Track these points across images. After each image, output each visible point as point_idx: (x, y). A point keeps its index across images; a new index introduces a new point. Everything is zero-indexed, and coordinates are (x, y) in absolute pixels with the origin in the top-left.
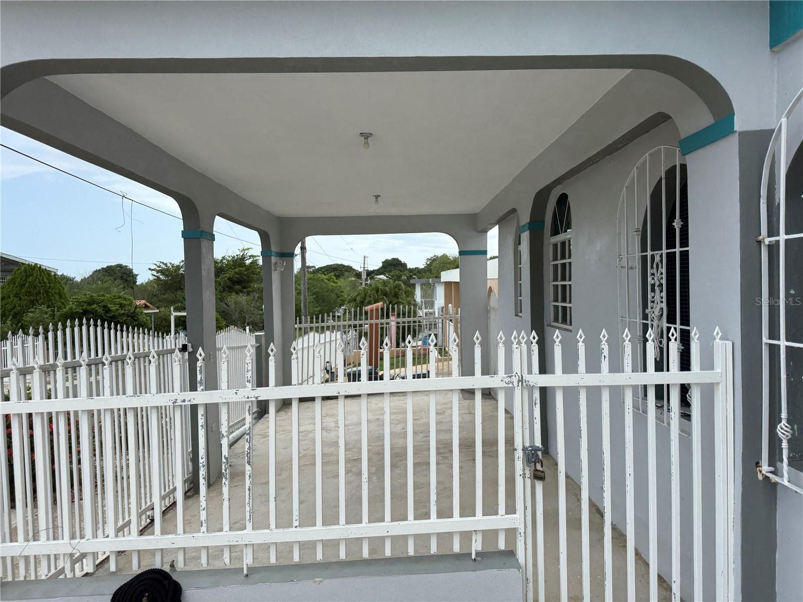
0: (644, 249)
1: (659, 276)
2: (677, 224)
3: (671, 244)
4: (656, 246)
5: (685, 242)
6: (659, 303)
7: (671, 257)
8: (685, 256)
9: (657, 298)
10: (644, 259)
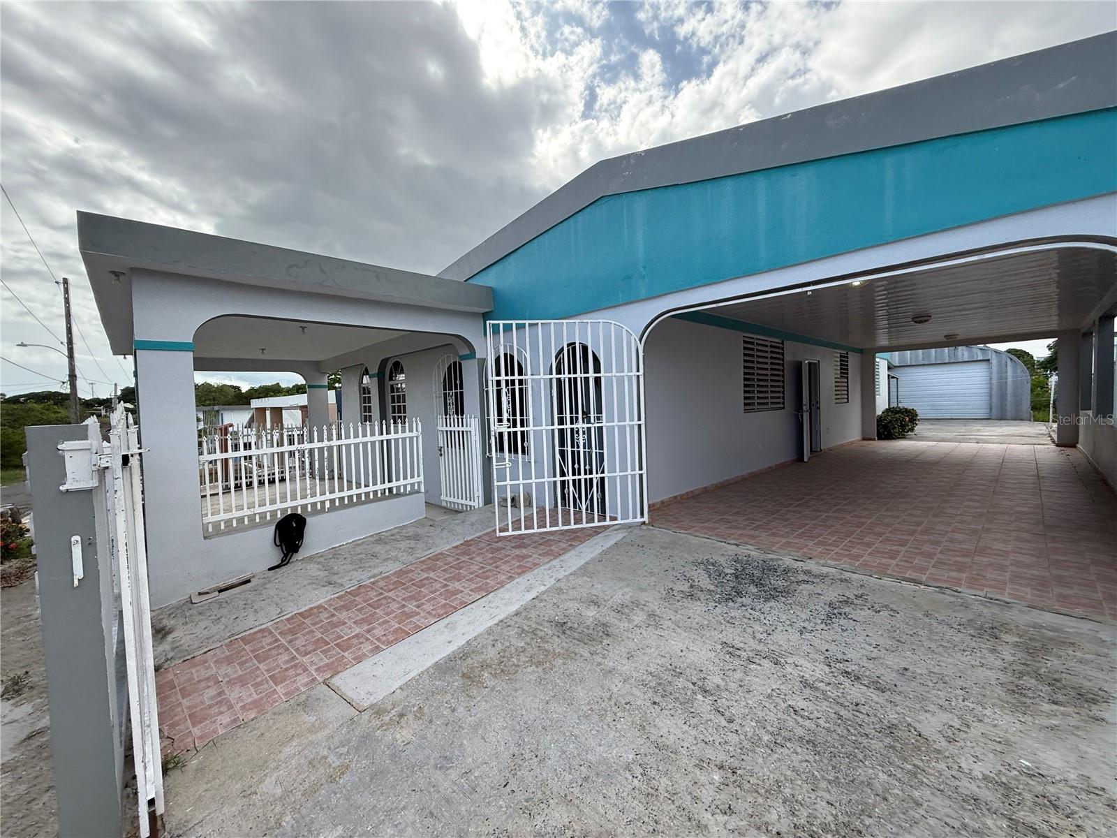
0: (445, 389)
1: (451, 400)
2: (458, 382)
3: (456, 389)
4: (451, 389)
5: (461, 388)
6: (452, 409)
7: (456, 393)
8: (462, 394)
9: (451, 408)
10: (445, 394)
